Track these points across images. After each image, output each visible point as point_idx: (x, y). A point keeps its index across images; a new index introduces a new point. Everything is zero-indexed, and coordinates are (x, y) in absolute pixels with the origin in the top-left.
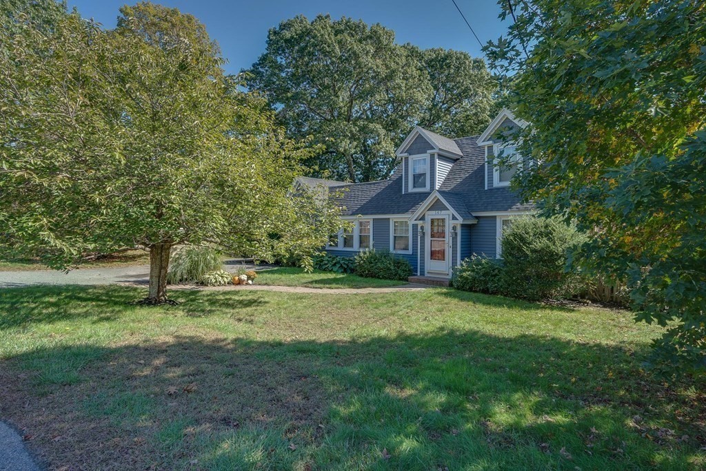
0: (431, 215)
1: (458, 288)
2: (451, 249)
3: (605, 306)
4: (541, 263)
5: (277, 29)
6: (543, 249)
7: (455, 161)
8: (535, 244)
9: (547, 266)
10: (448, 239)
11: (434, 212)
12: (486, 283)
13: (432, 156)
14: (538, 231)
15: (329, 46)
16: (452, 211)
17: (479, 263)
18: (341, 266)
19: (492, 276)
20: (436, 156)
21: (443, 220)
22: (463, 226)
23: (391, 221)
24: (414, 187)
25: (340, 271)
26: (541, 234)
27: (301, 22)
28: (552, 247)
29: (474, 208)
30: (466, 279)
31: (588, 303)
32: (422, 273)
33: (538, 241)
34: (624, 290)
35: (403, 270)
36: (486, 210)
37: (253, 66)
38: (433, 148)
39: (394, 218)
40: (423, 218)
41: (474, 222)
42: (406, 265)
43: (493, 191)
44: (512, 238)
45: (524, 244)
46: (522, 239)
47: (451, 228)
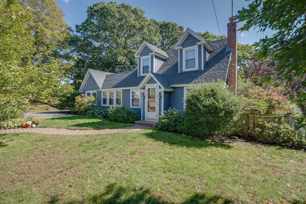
0: (148, 86)
1: (160, 129)
2: (158, 106)
3: (246, 141)
4: (209, 114)
5: (92, 7)
6: (210, 105)
7: (165, 60)
8: (205, 102)
9: (213, 117)
10: (157, 99)
11: (149, 85)
12: (176, 126)
13: (152, 56)
14: (207, 93)
15: (113, 13)
16: (159, 84)
17: (172, 114)
18: (103, 115)
19: (179, 122)
20: (154, 56)
21: (154, 89)
22: (165, 92)
23: (131, 91)
24: (143, 73)
25: (102, 117)
26: (209, 95)
27: (103, 4)
28: (217, 103)
29: (171, 83)
30: (164, 123)
31: (236, 139)
32: (144, 119)
33: (207, 99)
34: (258, 131)
35: (133, 117)
36: (178, 83)
37: (82, 24)
38: (152, 52)
39: (132, 89)
40: (144, 88)
41: (172, 90)
42: (135, 115)
43: (183, 73)
44: (191, 98)
45: (198, 102)
46: (197, 99)
47: (158, 94)
